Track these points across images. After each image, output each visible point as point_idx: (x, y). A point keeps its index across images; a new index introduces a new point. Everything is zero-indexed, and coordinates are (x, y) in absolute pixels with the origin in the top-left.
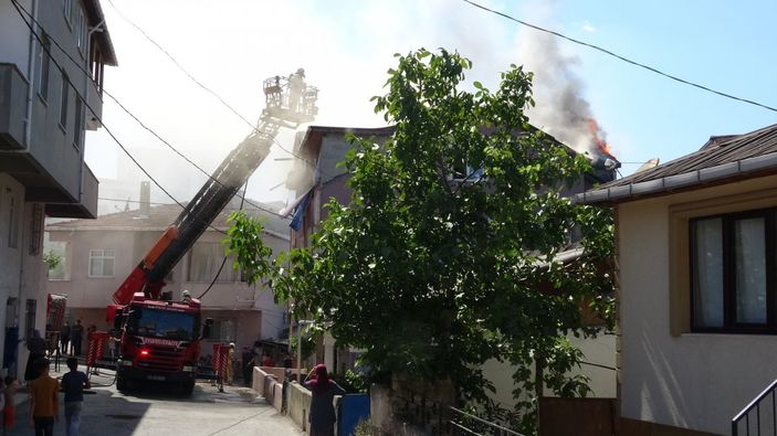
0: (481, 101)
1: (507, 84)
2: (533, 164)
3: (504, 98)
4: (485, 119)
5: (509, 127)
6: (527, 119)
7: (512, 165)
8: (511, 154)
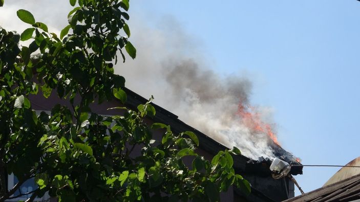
0: (33, 47)
1: (80, 15)
2: (132, 169)
3: (77, 41)
4: (40, 82)
5: (88, 96)
6: (120, 81)
7: (92, 170)
8: (89, 150)
